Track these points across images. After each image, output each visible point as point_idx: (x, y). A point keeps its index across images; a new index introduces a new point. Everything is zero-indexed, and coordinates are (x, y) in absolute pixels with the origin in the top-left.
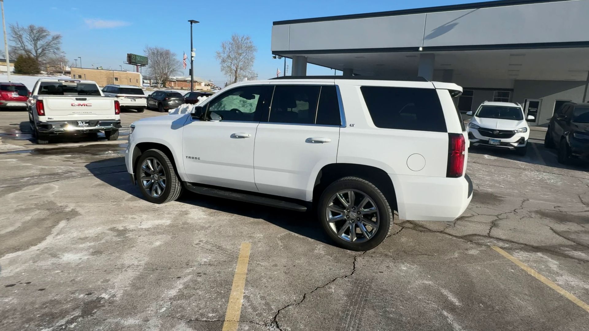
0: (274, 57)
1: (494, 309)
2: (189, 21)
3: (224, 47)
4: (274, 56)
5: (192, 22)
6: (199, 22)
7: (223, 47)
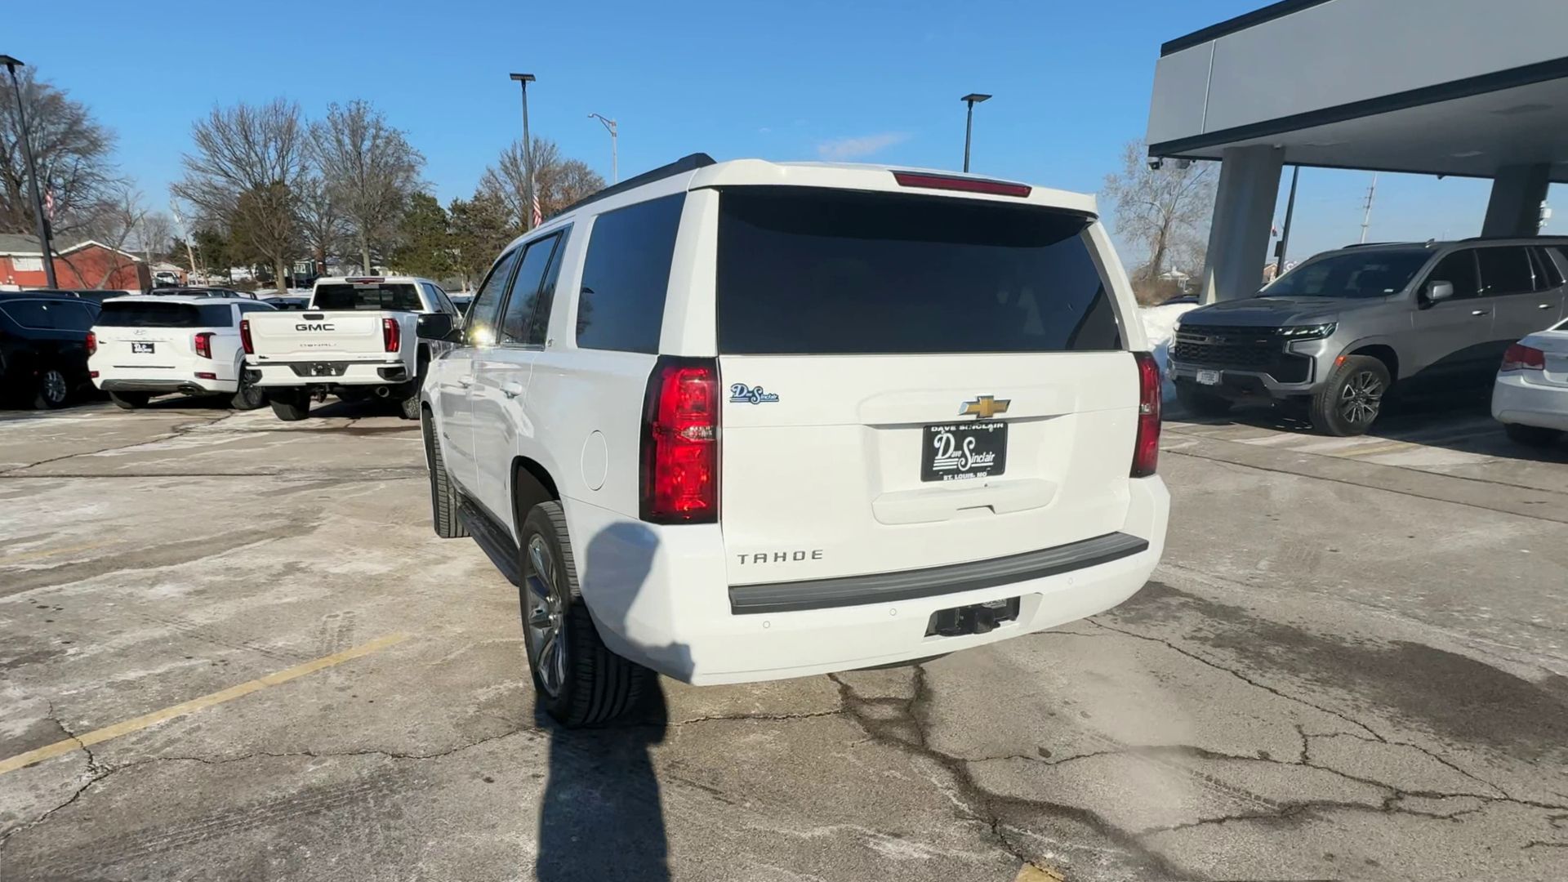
0: (1152, 165)
2: (963, 99)
3: (1134, 157)
4: (1155, 159)
5: (971, 99)
6: (990, 96)
7: (1130, 157)
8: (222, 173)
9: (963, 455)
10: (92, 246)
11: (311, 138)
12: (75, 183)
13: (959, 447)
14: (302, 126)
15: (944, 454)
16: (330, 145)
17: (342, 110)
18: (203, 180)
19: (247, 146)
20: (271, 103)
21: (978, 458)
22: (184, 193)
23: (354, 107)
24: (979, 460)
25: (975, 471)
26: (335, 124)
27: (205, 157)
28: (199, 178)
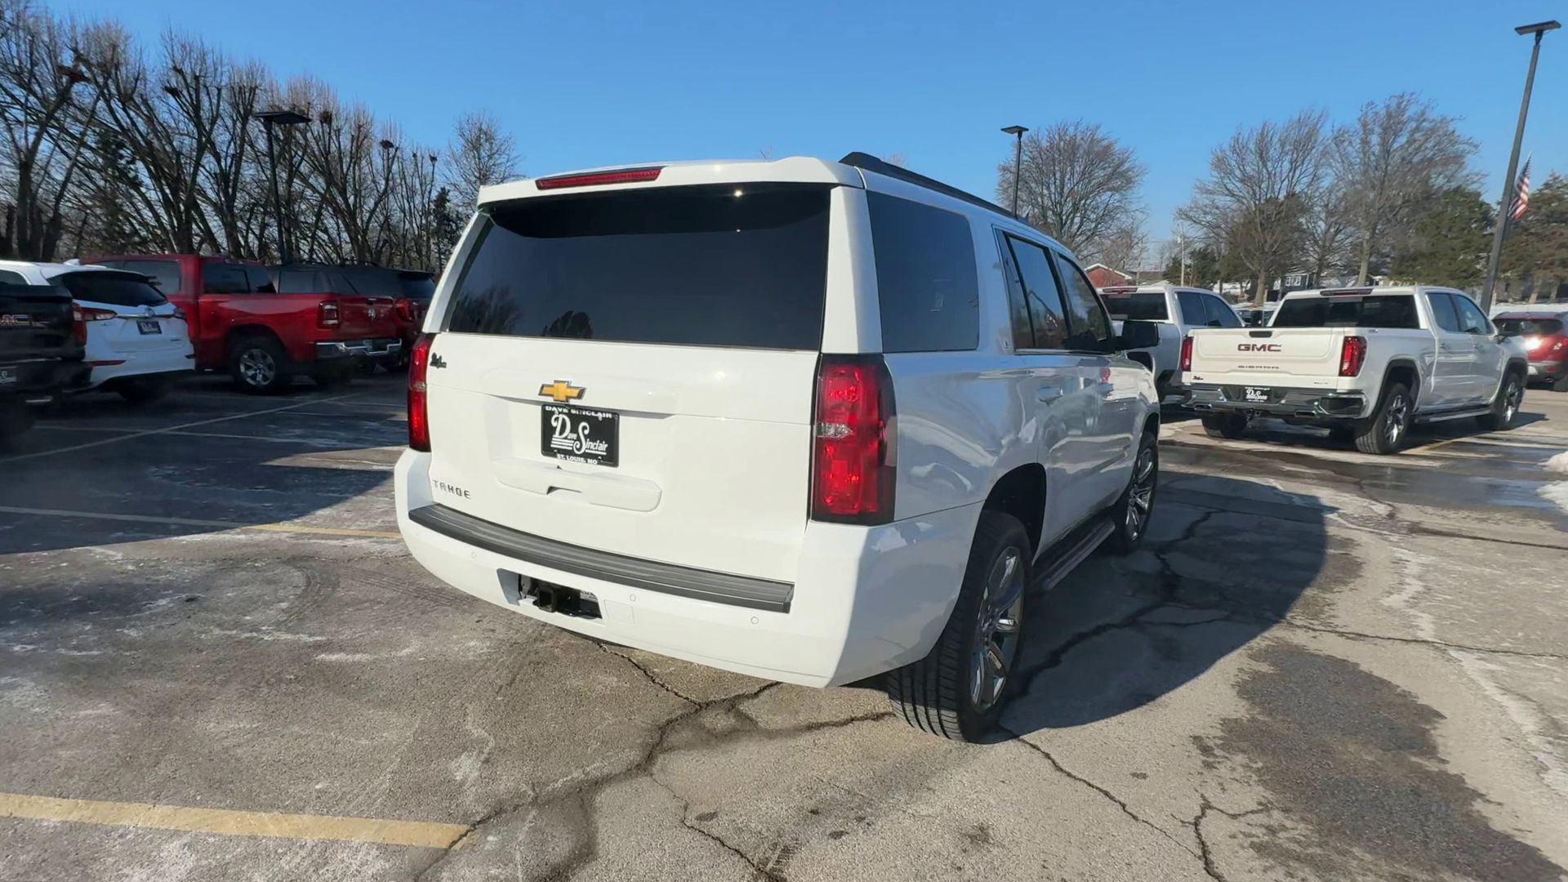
1: (268, 685)
8: (1227, 192)
9: (578, 439)
10: (1098, 267)
11: (1333, 145)
12: (1108, 214)
13: (574, 430)
14: (1326, 133)
15: (561, 433)
16: (1353, 151)
17: (1378, 109)
18: (1207, 202)
19: (1260, 163)
20: (1296, 117)
21: (592, 445)
22: (1186, 215)
23: (1394, 105)
24: (592, 447)
25: (587, 456)
26: (1365, 125)
27: (1215, 179)
28: (1204, 200)
